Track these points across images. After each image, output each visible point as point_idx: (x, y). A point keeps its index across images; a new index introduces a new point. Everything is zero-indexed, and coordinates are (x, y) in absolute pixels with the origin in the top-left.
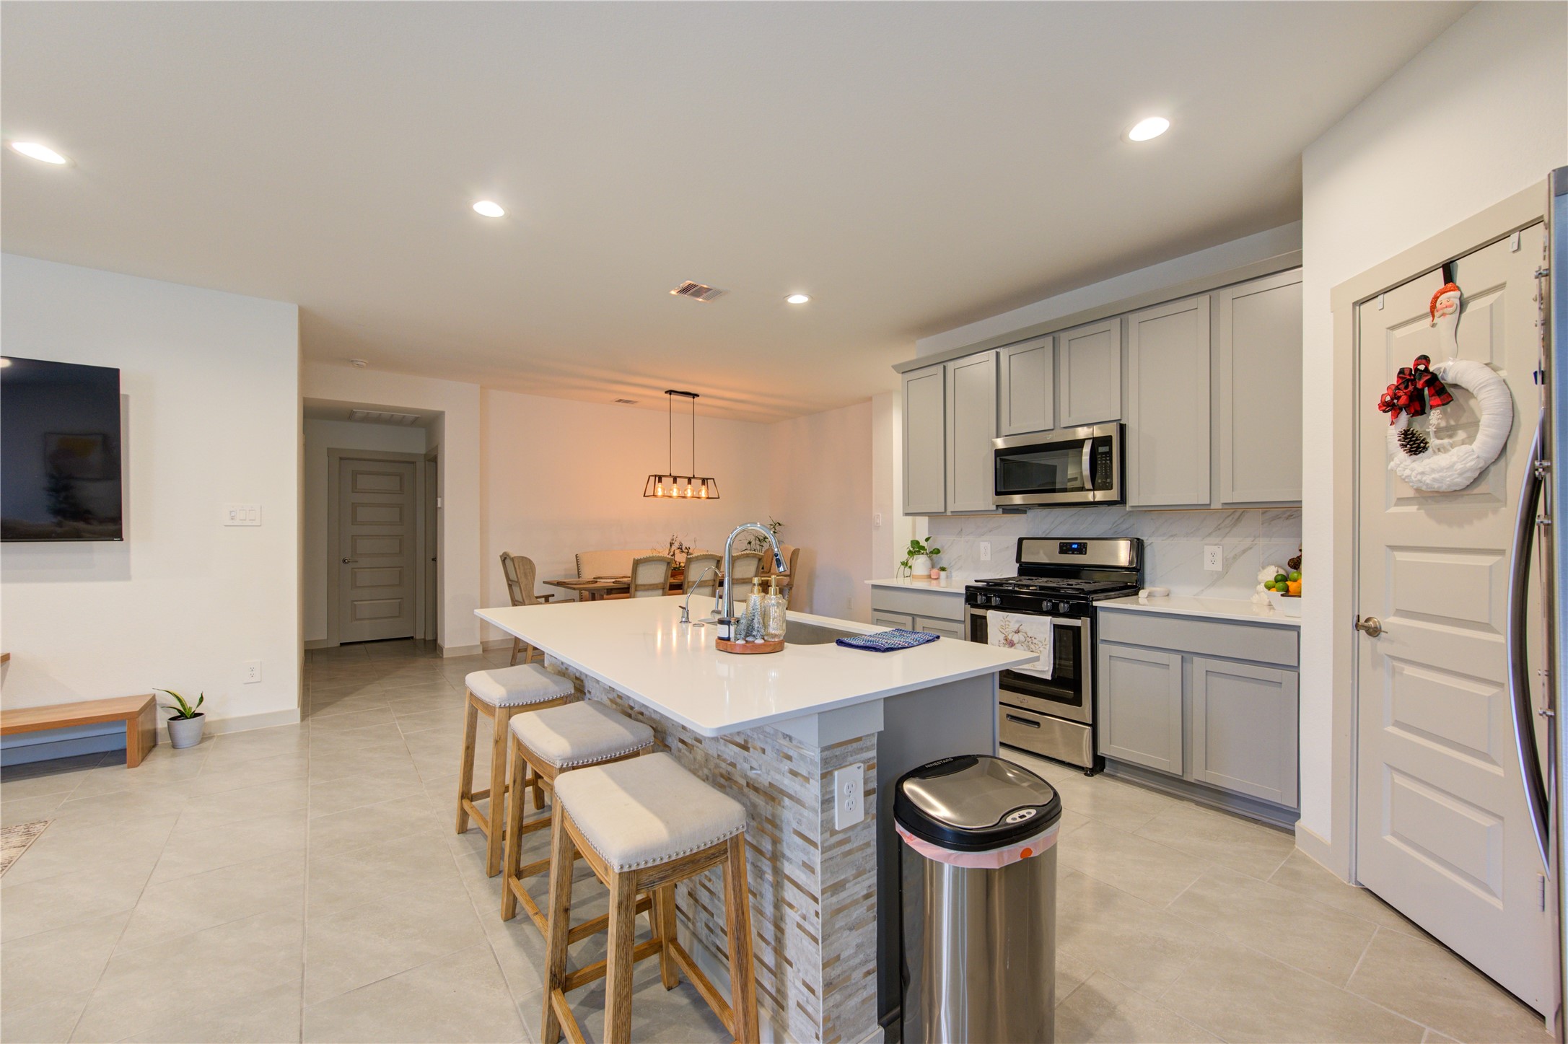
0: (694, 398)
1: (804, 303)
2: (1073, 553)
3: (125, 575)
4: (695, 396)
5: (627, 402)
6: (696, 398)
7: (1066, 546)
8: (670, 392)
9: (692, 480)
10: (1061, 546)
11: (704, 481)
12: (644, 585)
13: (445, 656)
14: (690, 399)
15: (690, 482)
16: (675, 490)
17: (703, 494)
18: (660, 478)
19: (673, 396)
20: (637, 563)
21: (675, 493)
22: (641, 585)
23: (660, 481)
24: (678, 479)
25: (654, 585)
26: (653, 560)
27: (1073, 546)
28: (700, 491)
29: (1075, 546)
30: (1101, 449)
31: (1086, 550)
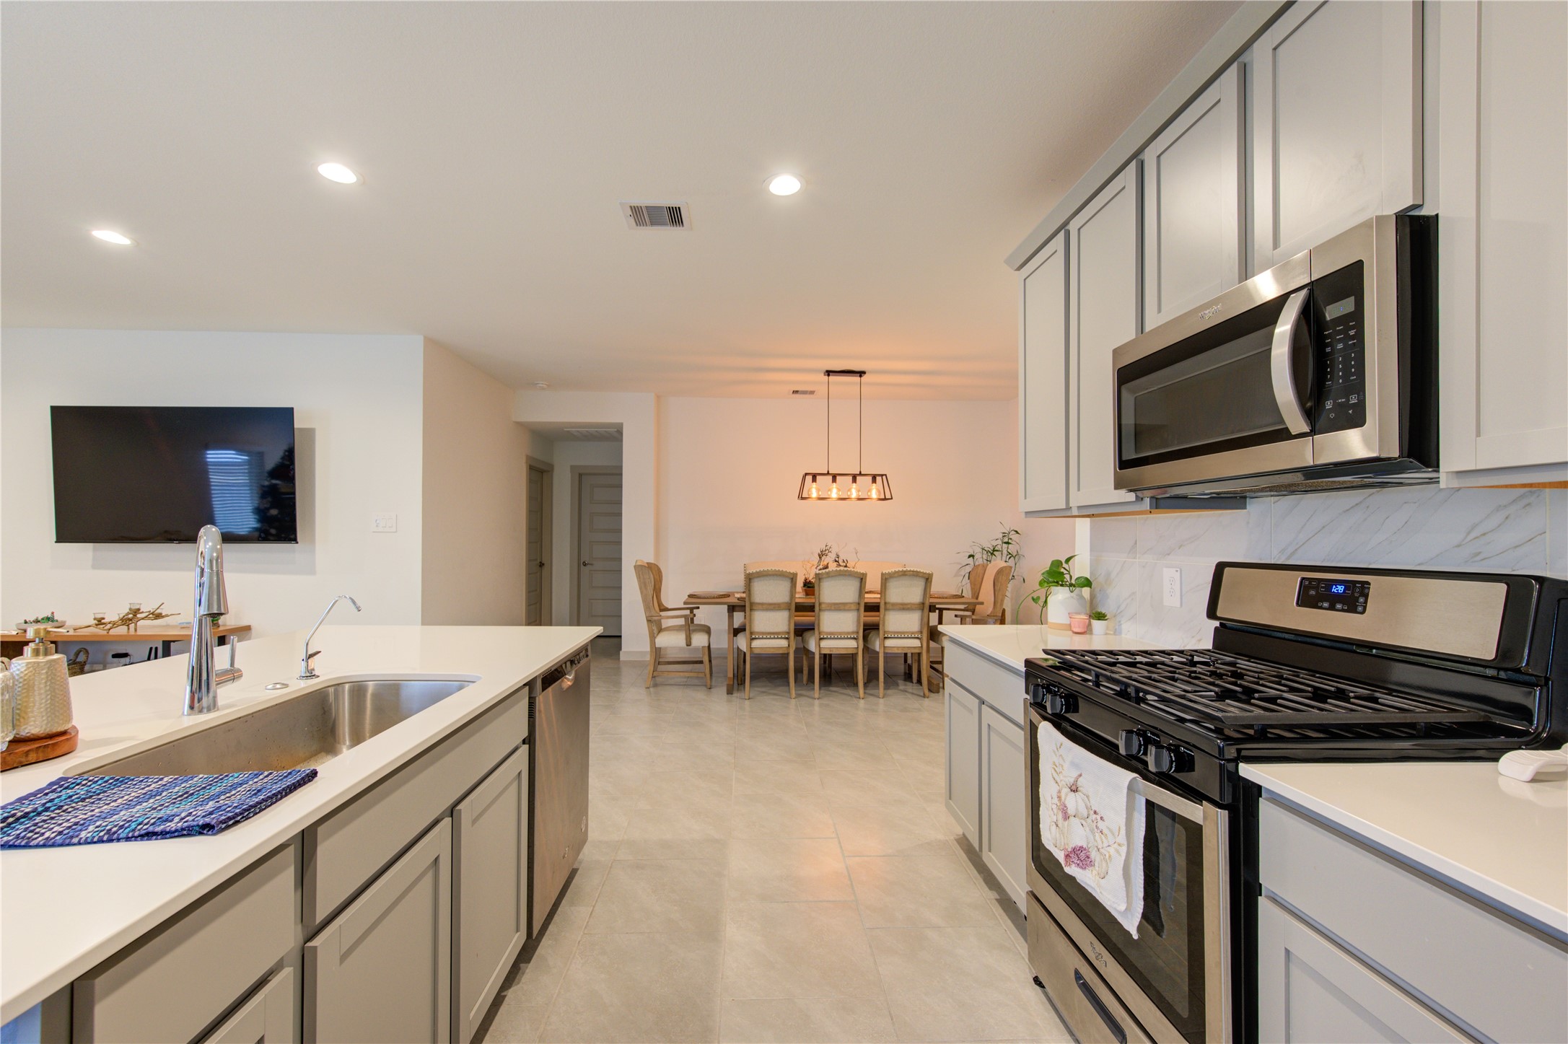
0: (861, 376)
1: (798, 191)
2: (1332, 608)
3: (312, 571)
4: (861, 373)
5: (805, 392)
6: (865, 378)
7: (1316, 588)
8: (829, 373)
9: (858, 478)
10: (1305, 586)
11: (874, 478)
12: (762, 604)
13: (621, 659)
14: (856, 379)
15: (854, 480)
16: (835, 490)
17: (874, 494)
18: (814, 477)
19: (833, 378)
20: (750, 579)
21: (834, 494)
22: (759, 604)
23: (814, 480)
24: (838, 477)
25: (775, 604)
26: (770, 575)
27: (1334, 590)
28: (870, 491)
29: (1341, 589)
30: (1332, 312)
31: (1366, 602)
